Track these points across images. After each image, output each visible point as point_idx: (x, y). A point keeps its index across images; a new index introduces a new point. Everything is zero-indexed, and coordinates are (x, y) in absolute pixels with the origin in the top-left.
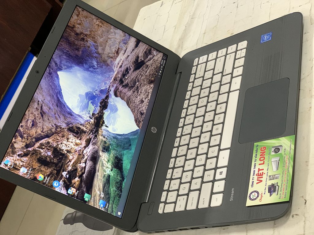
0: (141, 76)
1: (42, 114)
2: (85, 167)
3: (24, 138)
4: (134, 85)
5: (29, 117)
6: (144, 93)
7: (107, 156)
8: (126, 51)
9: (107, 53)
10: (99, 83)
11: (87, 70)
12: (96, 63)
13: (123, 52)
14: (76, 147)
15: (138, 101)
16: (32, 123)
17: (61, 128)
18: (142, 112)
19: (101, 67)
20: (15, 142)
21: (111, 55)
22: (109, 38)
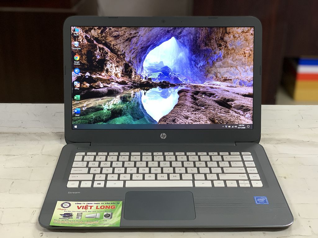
0: (213, 109)
1: (129, 40)
2: (101, 88)
3: (101, 35)
4: (200, 105)
5: (120, 31)
6: (197, 117)
7: (119, 103)
8: (232, 87)
9: (218, 71)
10: (183, 74)
11: (191, 60)
12: (202, 65)
13: (229, 85)
14: (113, 75)
15: (184, 114)
16: (116, 35)
17: (124, 58)
18: (176, 121)
19: (201, 71)
20: (95, 29)
21: (219, 75)
22: (237, 68)
